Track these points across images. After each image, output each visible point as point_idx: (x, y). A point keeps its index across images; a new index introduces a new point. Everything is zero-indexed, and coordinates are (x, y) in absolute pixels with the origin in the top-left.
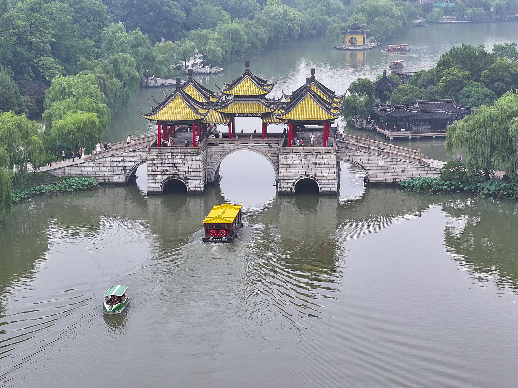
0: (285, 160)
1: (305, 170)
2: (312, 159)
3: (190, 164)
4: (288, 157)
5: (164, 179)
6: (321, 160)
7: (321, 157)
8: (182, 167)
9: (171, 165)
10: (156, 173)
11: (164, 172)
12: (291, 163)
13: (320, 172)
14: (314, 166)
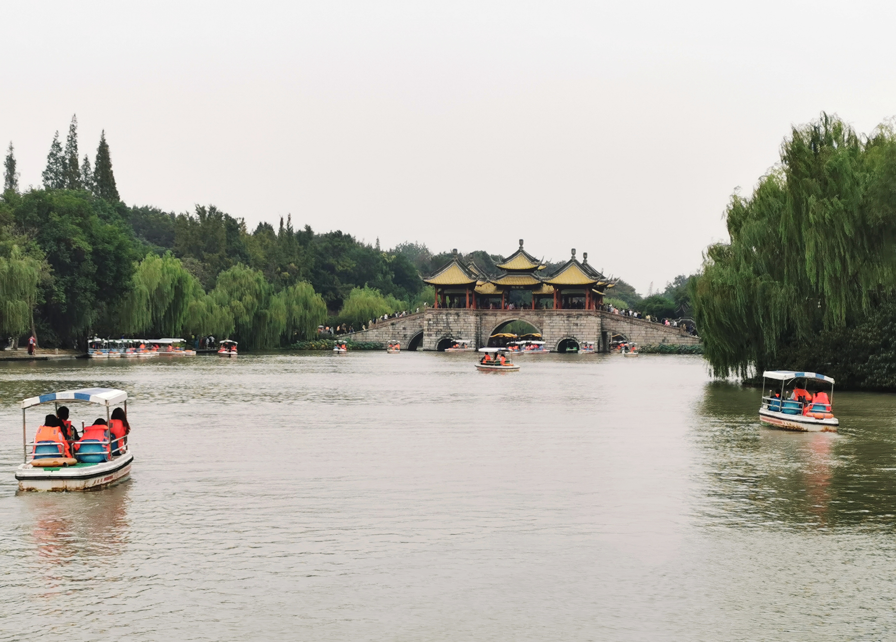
0: (549, 322)
1: (567, 330)
2: (573, 320)
3: (462, 325)
4: (552, 319)
5: (439, 338)
6: (582, 322)
7: (582, 319)
8: (455, 328)
9: (445, 325)
10: (432, 333)
11: (439, 331)
12: (554, 324)
13: (581, 333)
14: (575, 327)
